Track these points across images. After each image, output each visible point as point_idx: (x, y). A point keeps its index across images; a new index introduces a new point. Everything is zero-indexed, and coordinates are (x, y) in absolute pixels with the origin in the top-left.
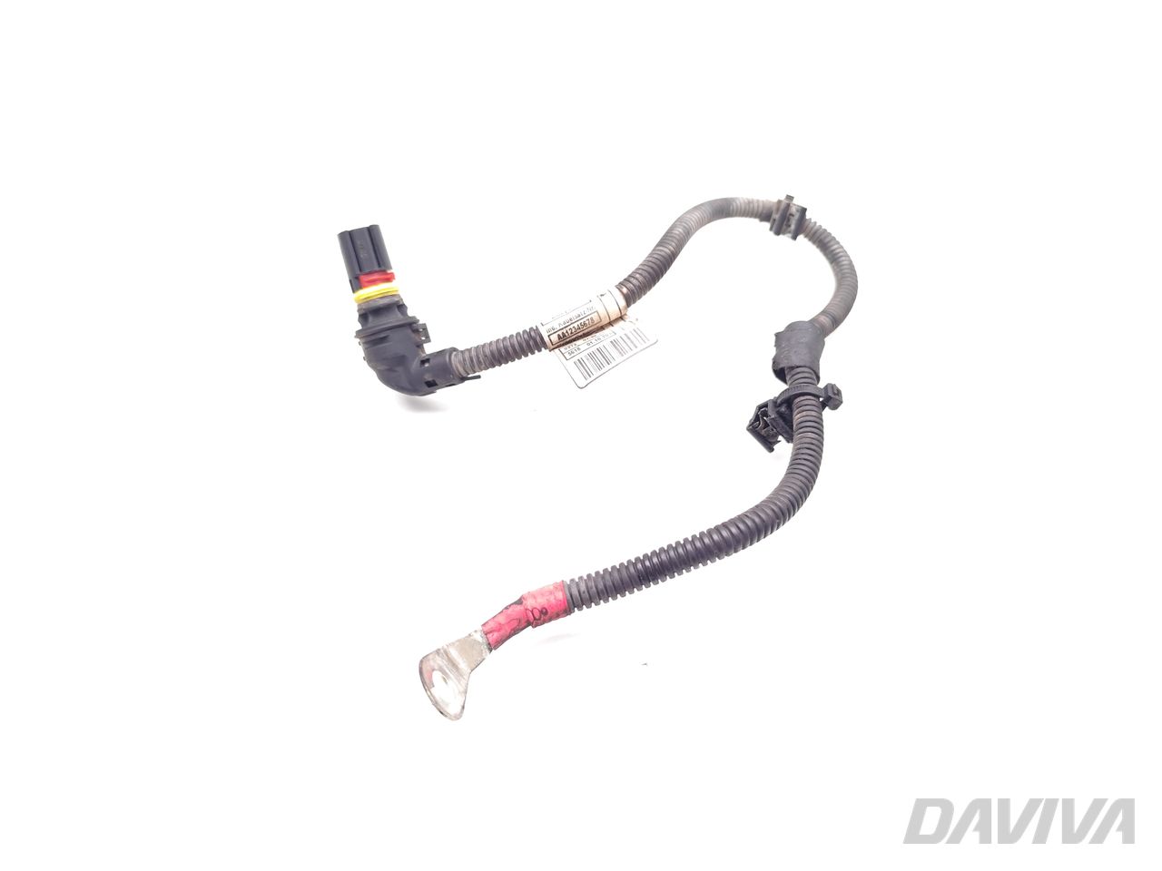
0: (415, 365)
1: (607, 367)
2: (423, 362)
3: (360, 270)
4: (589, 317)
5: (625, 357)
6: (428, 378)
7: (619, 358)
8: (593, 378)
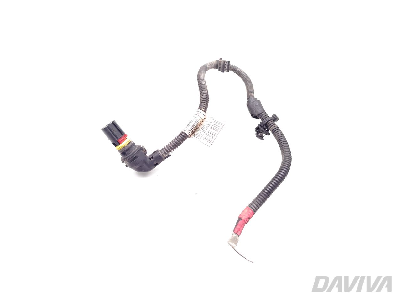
0: (148, 161)
1: (215, 137)
2: (150, 159)
3: (117, 138)
4: (198, 122)
5: (218, 131)
6: (155, 163)
7: (217, 133)
8: (212, 142)
